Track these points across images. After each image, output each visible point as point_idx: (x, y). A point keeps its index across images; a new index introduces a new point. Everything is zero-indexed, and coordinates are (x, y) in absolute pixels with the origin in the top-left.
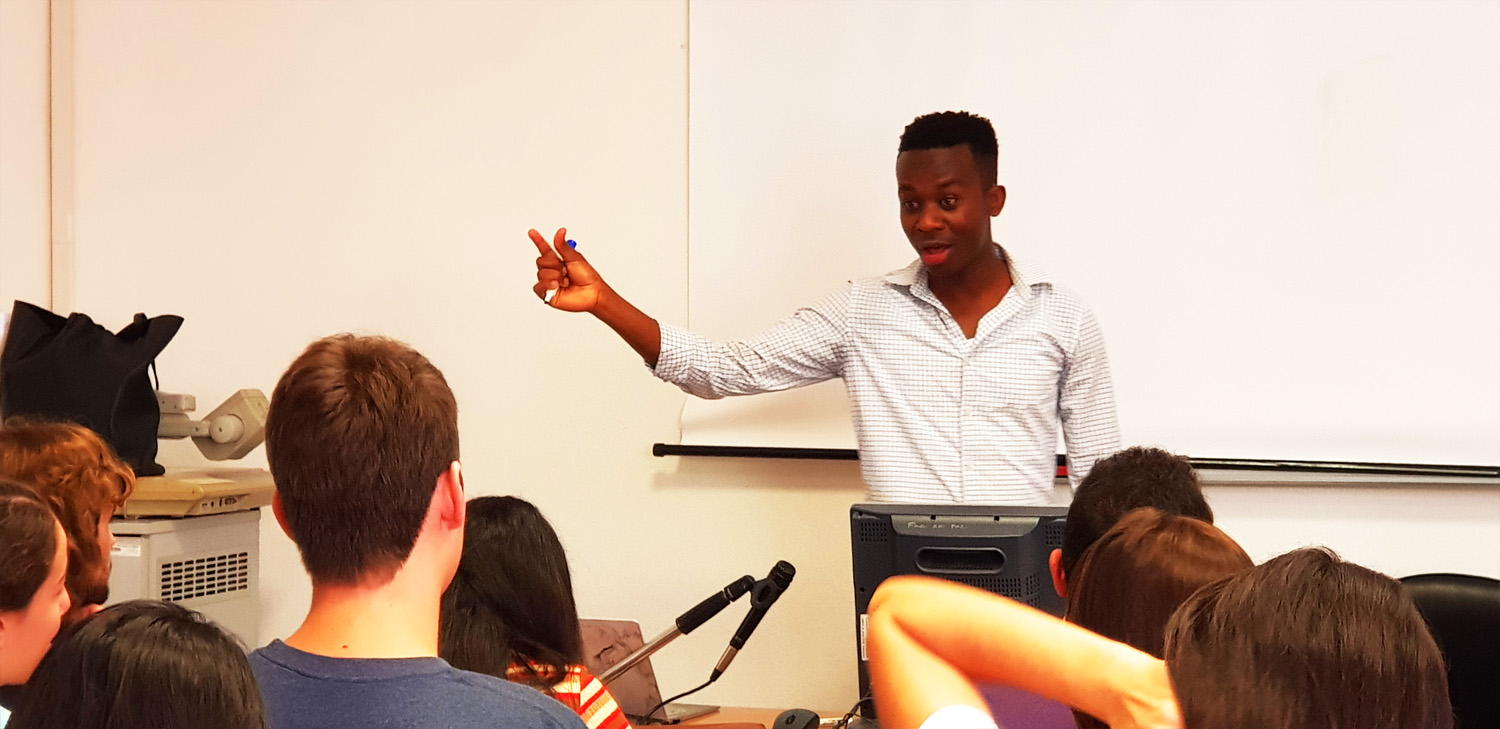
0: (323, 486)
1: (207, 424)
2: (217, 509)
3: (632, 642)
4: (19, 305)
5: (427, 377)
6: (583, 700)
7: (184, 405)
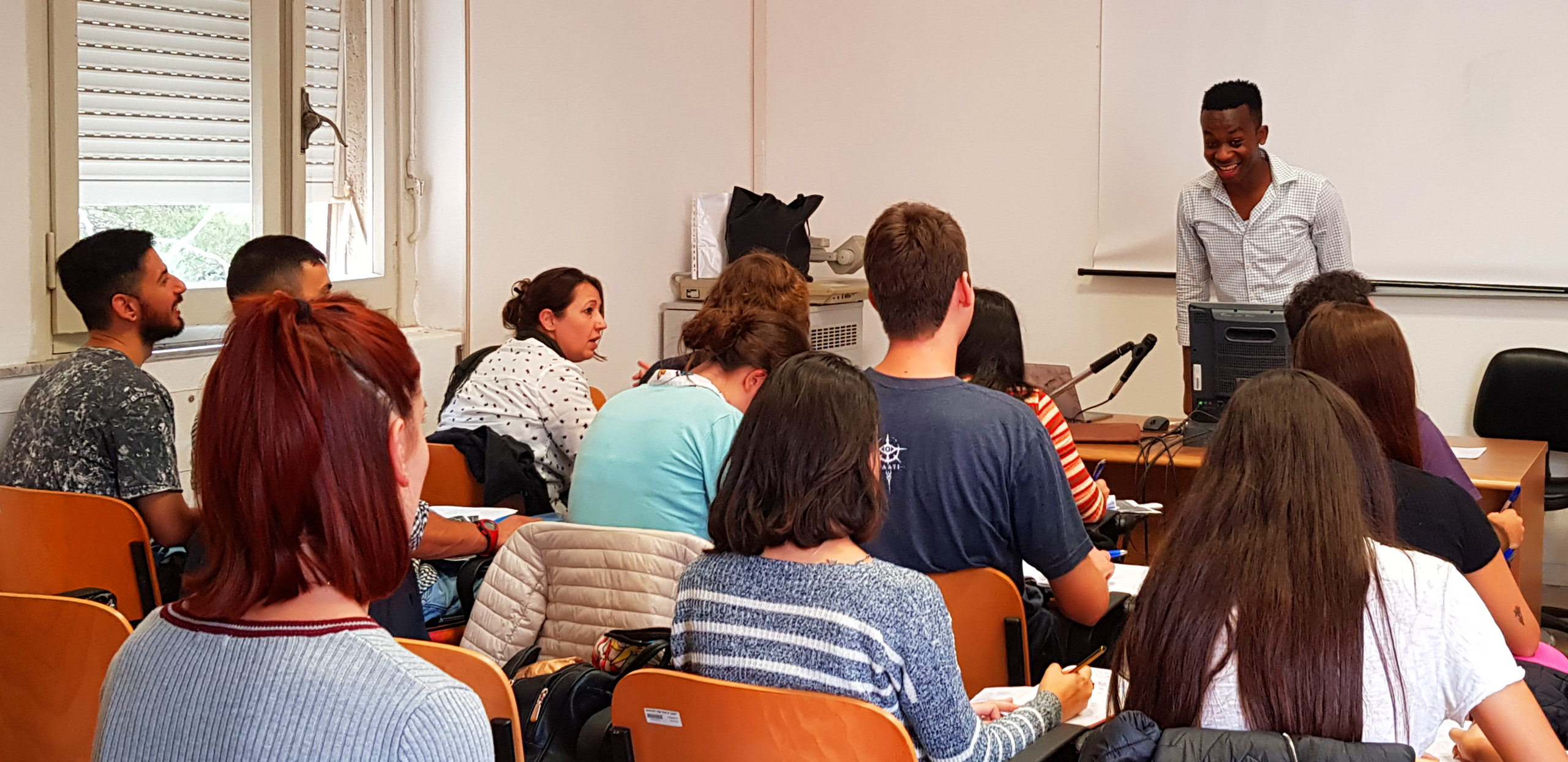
0: (895, 288)
1: (835, 254)
2: (840, 300)
3: (1065, 377)
4: (736, 188)
5: (949, 227)
6: (1040, 407)
7: (823, 244)
